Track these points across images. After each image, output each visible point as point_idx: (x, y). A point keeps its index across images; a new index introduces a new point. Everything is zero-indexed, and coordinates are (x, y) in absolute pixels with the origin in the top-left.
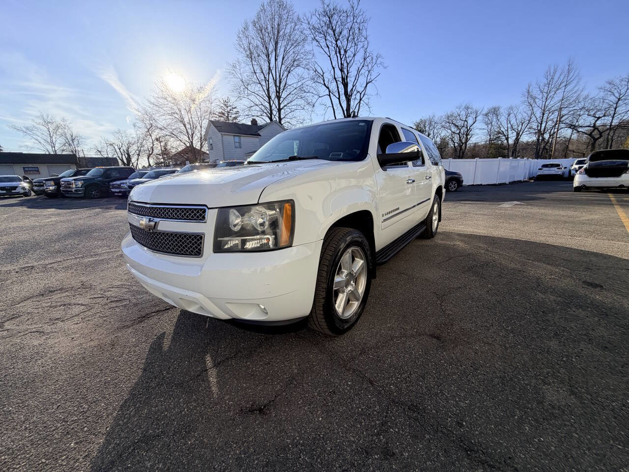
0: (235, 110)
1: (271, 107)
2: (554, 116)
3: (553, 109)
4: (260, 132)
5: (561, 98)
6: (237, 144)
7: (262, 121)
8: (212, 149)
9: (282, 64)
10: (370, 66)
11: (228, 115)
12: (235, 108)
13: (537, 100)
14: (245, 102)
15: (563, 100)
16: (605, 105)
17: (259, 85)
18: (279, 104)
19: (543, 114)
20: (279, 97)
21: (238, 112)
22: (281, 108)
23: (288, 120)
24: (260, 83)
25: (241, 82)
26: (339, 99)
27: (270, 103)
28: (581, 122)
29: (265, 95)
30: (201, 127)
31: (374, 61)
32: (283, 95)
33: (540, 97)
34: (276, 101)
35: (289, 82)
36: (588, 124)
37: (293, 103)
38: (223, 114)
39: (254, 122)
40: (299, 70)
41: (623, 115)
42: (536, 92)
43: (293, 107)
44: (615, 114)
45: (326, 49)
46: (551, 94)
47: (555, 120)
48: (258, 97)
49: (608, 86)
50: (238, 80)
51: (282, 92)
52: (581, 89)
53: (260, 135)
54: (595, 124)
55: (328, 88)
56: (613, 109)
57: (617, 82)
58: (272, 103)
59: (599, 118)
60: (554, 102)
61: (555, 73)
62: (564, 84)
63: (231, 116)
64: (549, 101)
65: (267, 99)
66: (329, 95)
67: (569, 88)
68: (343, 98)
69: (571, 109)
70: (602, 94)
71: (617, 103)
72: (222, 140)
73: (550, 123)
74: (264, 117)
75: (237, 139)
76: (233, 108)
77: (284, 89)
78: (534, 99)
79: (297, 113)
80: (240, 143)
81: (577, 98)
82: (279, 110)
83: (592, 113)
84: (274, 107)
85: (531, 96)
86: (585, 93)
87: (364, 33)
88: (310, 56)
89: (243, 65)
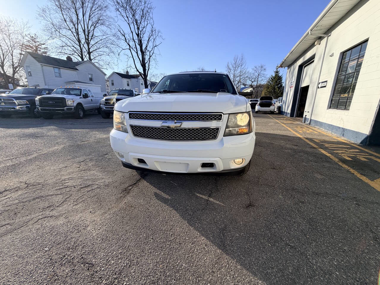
0: (43, 46)
1: (81, 50)
2: (238, 79)
3: (237, 75)
4: (77, 67)
5: (240, 71)
6: (58, 75)
7: (76, 58)
8: (31, 75)
9: (89, 20)
10: (154, 37)
11: (37, 49)
12: (43, 44)
13: (231, 71)
14: (57, 42)
15: (241, 72)
16: (255, 77)
17: (70, 32)
18: (89, 49)
19: (234, 78)
20: (88, 44)
21: (47, 48)
22: (90, 51)
23: (97, 61)
24: (71, 30)
25: (52, 25)
26: (137, 53)
27: (80, 46)
28: (247, 83)
29: (76, 40)
30: (12, 55)
31: (157, 34)
32: (92, 42)
33: (232, 69)
34: (86, 46)
35: (95, 34)
36: (249, 84)
37: (100, 50)
38: (32, 47)
39: (69, 59)
40: (104, 28)
41: (260, 81)
42: (231, 67)
43: (100, 53)
44: (258, 81)
45: (126, 19)
46: (236, 69)
47: (238, 81)
48: (69, 40)
49: (255, 69)
50: (49, 23)
51: (91, 40)
52: (246, 68)
53: (78, 70)
54: (251, 84)
55: (129, 44)
56: (257, 78)
57: (258, 67)
58: (82, 46)
59: (253, 82)
60: (237, 73)
61: (237, 59)
62: (240, 65)
63: (40, 51)
64: (236, 71)
65: (77, 42)
66: (130, 49)
67: (243, 67)
68: (139, 52)
69: (243, 76)
70: (253, 72)
71: (258, 76)
72: (43, 69)
73: (236, 82)
74: (76, 56)
75: (57, 70)
76: (41, 44)
77: (92, 39)
78: (230, 70)
79: (103, 57)
80: (60, 74)
81: (245, 72)
82: (89, 53)
83: (250, 80)
84: (84, 50)
85: (229, 68)
86: (248, 70)
87: (151, 15)
88: (111, 20)
89: (52, 12)
